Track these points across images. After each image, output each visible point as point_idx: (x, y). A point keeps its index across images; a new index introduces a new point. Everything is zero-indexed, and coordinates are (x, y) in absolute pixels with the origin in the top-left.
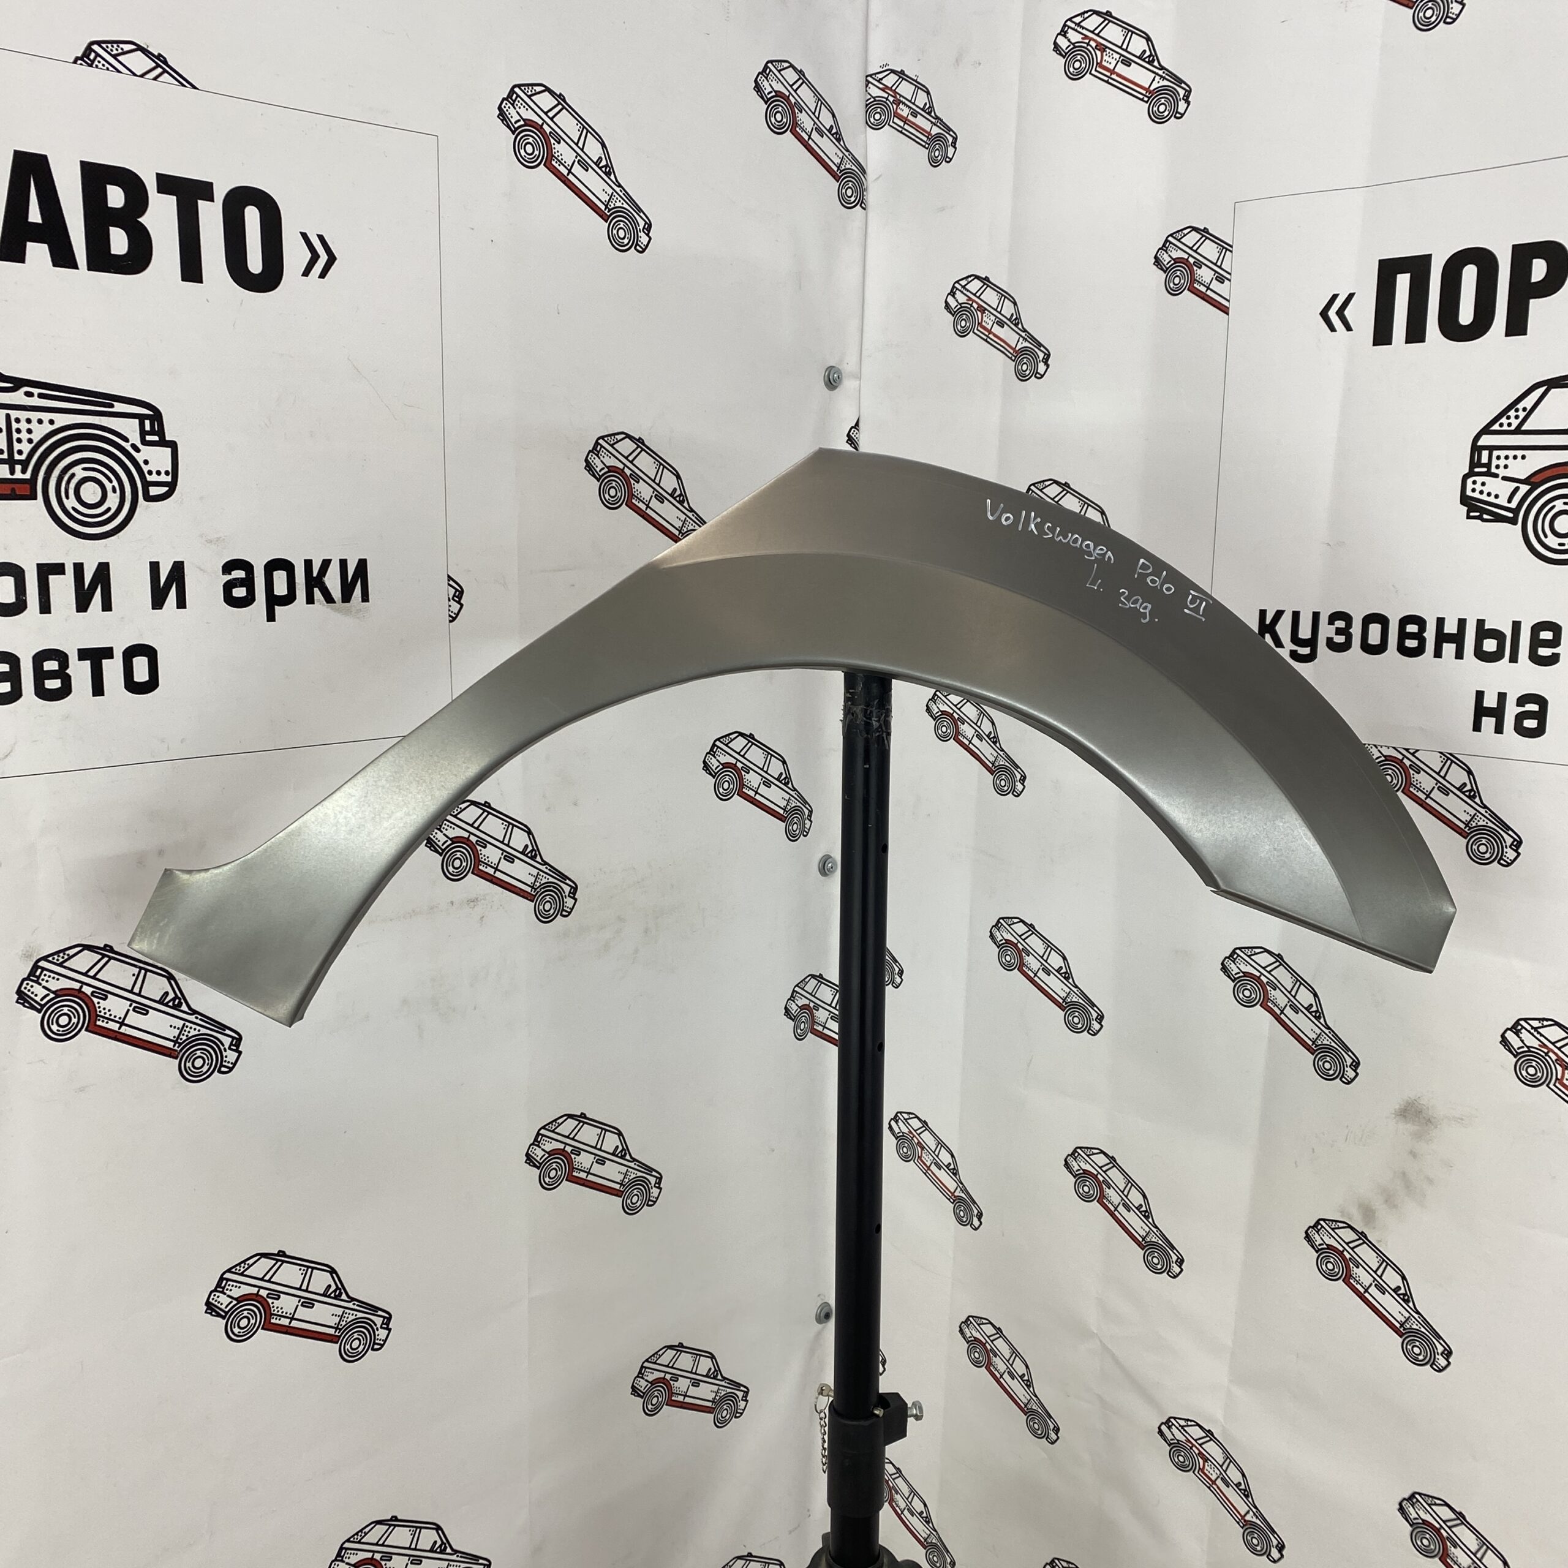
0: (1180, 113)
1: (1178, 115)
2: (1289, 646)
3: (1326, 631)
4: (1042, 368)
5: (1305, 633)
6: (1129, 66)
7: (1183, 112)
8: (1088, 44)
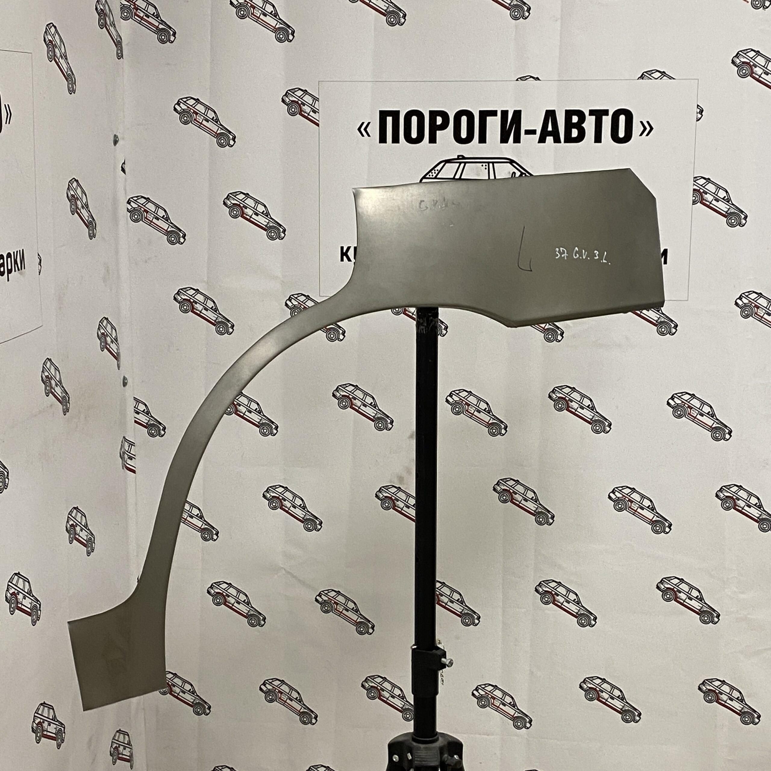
1: (289, 40)
2: (353, 260)
4: (232, 142)
6: (266, 16)
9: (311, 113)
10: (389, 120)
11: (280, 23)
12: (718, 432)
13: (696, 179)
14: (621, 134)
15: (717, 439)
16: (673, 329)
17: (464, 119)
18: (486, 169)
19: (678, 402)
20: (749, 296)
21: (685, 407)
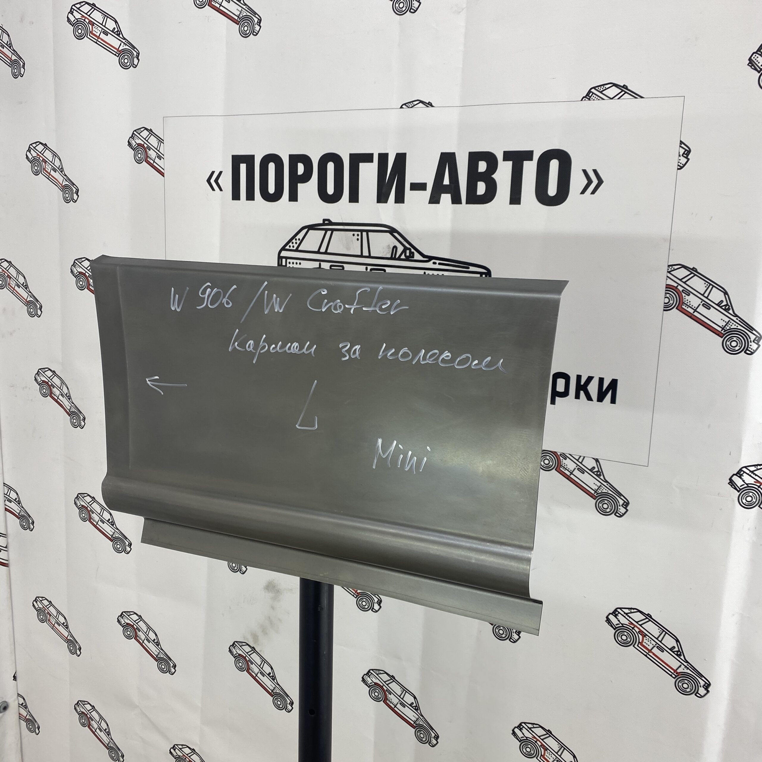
1: (134, 66)
4: (75, 197)
6: (107, 35)
8: (84, 20)
9: (157, 160)
10: (243, 167)
11: (124, 43)
12: (686, 682)
13: (671, 268)
14: (552, 190)
15: (684, 692)
16: (621, 507)
17: (331, 166)
18: (358, 239)
19: (624, 621)
20: (755, 472)
21: (633, 630)
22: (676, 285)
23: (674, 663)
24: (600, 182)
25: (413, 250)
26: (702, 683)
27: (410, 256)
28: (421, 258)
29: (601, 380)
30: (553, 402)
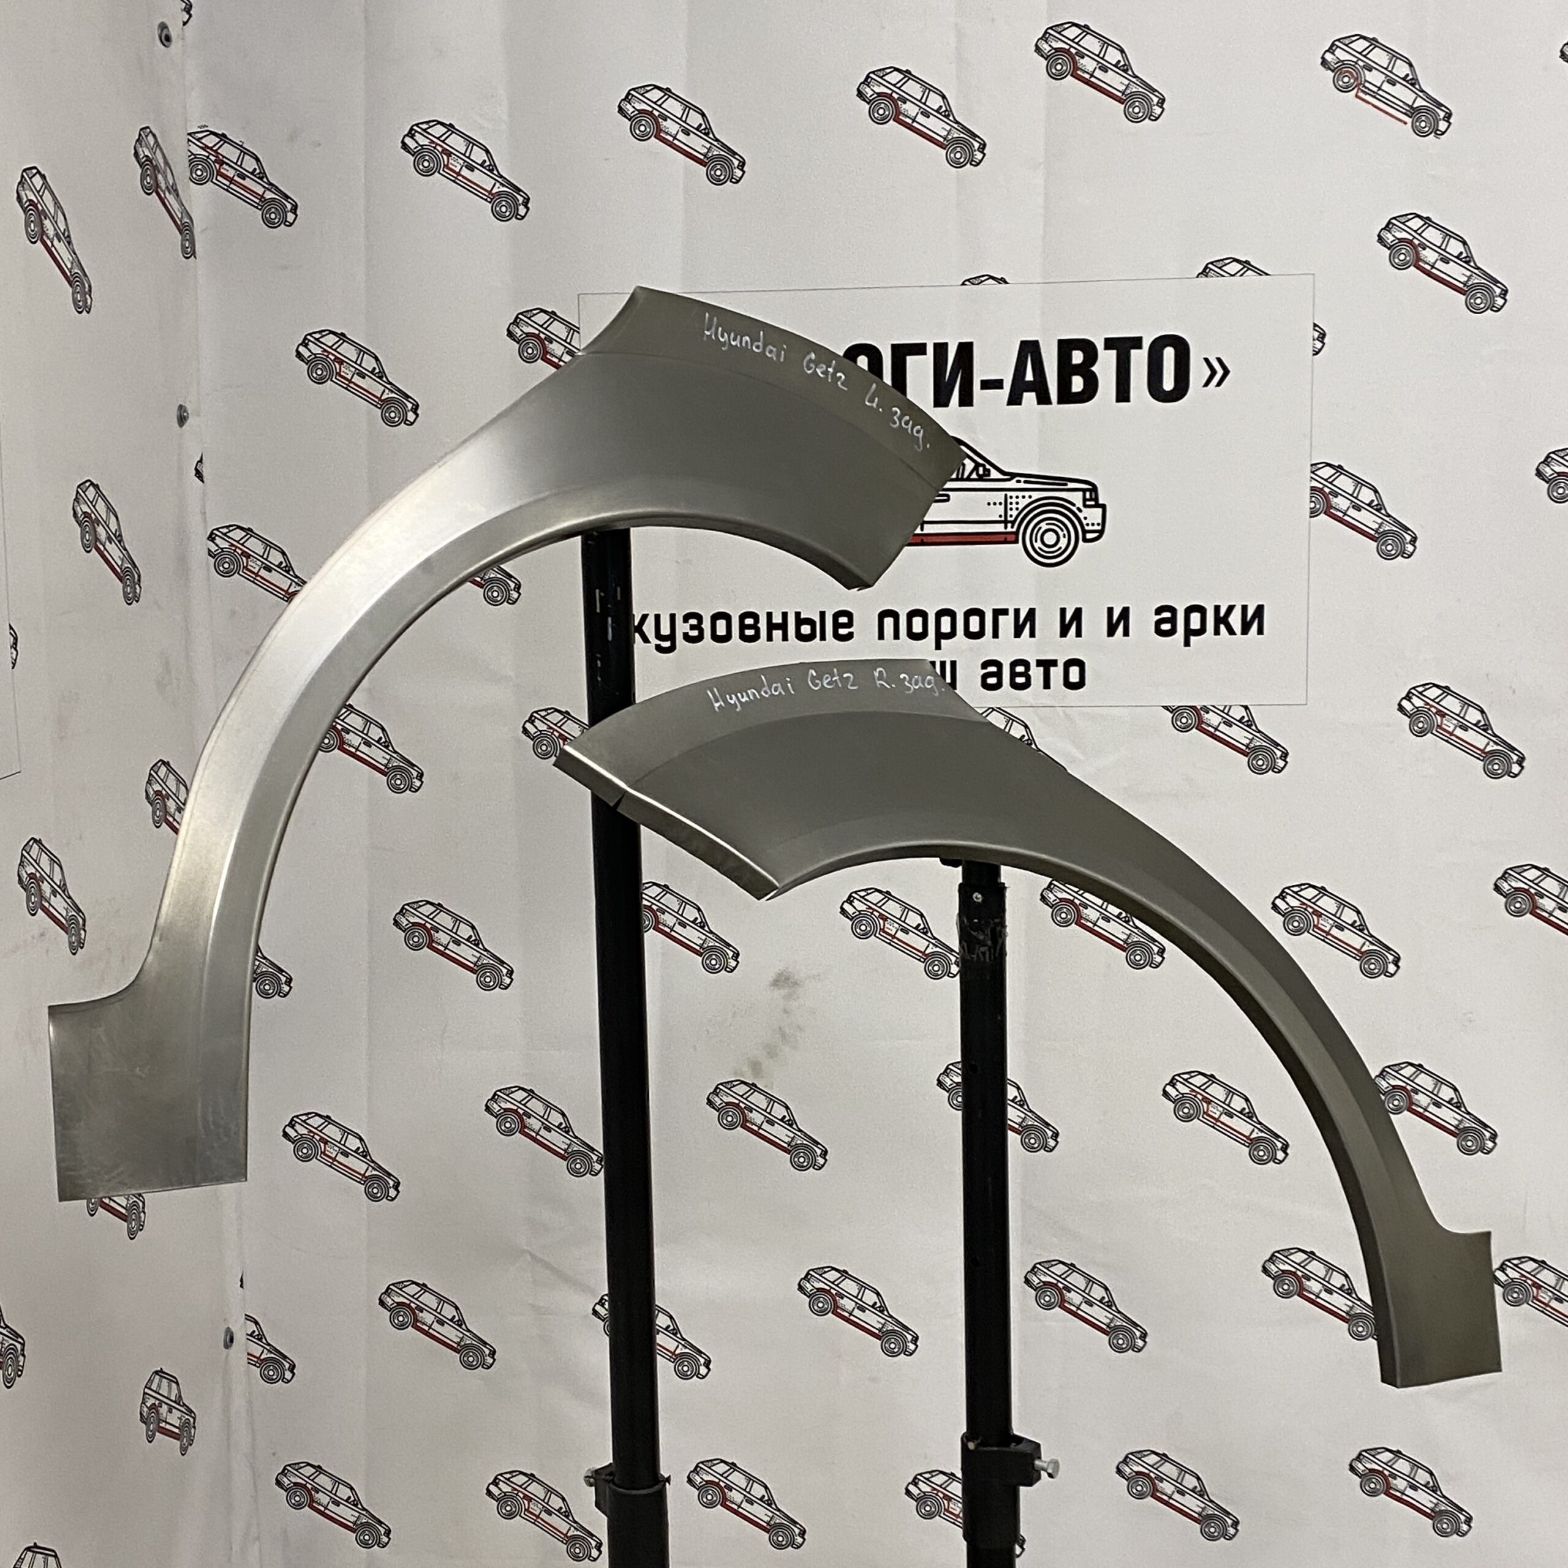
0: (520, 215)
1: (518, 217)
2: (654, 641)
3: (682, 628)
4: (411, 416)
5: (665, 630)
6: (472, 171)
7: (523, 215)
8: (435, 148)
9: (566, 357)
11: (501, 184)
12: (1373, 961)
13: (1314, 468)
14: (1168, 384)
15: (1371, 975)
16: (1279, 761)
17: (862, 361)
19: (1294, 903)
20: (1424, 693)
21: (1306, 912)
22: (1321, 486)
23: (1356, 941)
24: (1226, 372)
25: (988, 467)
26: (1391, 958)
27: (984, 475)
28: (1001, 476)
29: (1244, 608)
30: (1187, 643)
